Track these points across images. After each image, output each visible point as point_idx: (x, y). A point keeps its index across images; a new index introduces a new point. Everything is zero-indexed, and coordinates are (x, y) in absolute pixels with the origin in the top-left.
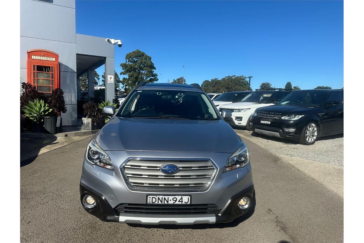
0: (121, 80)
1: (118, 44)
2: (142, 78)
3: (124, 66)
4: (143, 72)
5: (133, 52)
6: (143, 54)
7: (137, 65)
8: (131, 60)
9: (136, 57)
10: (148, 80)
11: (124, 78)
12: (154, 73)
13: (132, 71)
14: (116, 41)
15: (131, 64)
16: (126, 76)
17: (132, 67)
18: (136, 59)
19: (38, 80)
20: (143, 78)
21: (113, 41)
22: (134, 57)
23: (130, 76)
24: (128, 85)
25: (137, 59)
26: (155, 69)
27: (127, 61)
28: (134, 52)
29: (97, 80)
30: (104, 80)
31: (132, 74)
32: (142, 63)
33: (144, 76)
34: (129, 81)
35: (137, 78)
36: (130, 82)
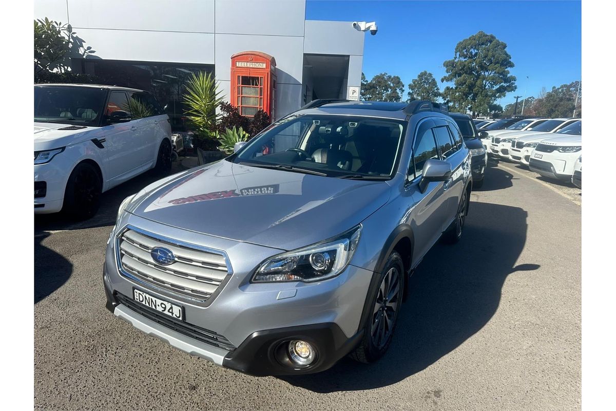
0: (442, 91)
1: (371, 29)
2: (483, 87)
3: (450, 65)
4: (487, 74)
5: (470, 38)
6: (491, 39)
7: (476, 62)
8: (465, 53)
9: (476, 46)
10: (494, 89)
11: (448, 88)
12: (508, 76)
13: (464, 74)
14: (368, 25)
15: (464, 60)
16: (452, 85)
17: (465, 66)
18: (476, 51)
19: (243, 98)
20: (485, 86)
21: (363, 25)
22: (472, 48)
23: (460, 84)
24: (454, 100)
25: (478, 50)
26: (512, 65)
27: (458, 56)
28: (473, 38)
29: (400, 93)
30: (411, 92)
31: (463, 80)
32: (486, 57)
33: (487, 82)
34: (456, 92)
35: (471, 87)
36: (457, 94)
